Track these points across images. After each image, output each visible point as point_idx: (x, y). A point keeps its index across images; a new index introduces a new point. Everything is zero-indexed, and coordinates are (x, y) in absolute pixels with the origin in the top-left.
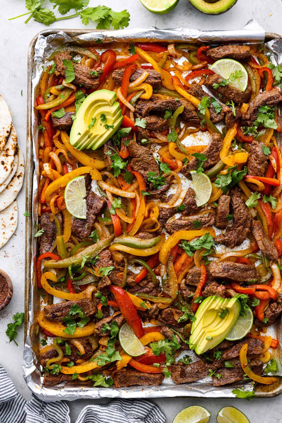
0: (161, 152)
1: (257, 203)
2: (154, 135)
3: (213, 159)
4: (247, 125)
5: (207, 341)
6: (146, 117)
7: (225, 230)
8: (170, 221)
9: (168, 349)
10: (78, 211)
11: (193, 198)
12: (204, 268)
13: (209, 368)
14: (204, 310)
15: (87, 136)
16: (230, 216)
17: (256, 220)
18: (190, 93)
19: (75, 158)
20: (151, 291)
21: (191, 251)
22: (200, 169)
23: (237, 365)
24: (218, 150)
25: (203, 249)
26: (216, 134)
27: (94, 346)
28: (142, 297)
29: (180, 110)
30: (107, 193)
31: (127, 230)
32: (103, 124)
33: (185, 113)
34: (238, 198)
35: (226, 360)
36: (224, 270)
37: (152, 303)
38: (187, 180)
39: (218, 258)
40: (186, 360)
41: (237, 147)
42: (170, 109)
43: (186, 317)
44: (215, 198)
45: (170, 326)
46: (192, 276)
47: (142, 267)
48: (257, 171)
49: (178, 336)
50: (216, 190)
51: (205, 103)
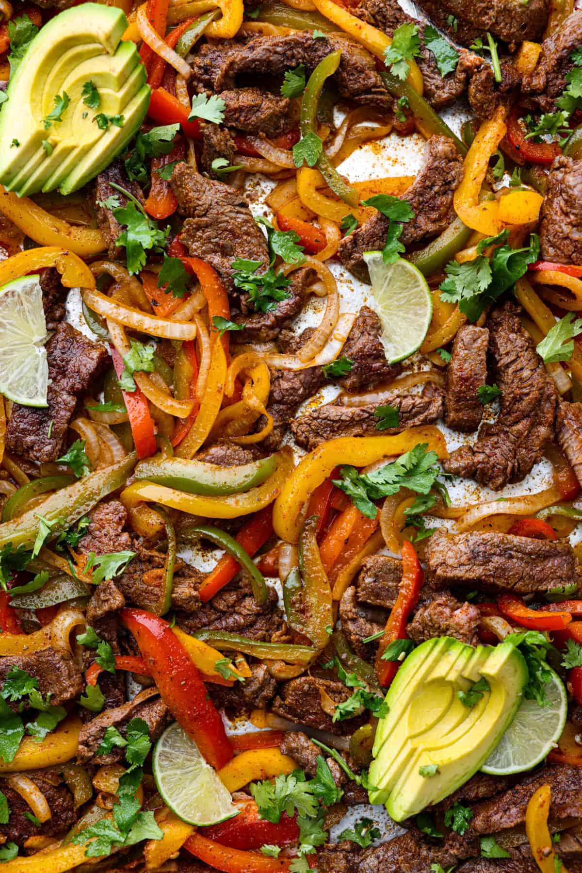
0: (277, 202)
1: (572, 349)
2: (252, 146)
3: (434, 215)
4: (538, 111)
5: (421, 780)
6: (225, 92)
7: (475, 436)
8: (306, 410)
9: (303, 801)
10: (22, 382)
11: (376, 336)
12: (412, 551)
13: (433, 861)
14: (414, 683)
15: (41, 152)
16: (490, 389)
17: (571, 401)
18: (360, 17)
19: (12, 223)
20: (252, 625)
21: (371, 499)
22: (395, 245)
23: (518, 848)
24: (449, 187)
25: (406, 494)
26: (442, 139)
27: (80, 796)
28: (221, 645)
29: (327, 67)
30: (110, 325)
31: (172, 439)
32: (92, 114)
33: (345, 74)
34: (512, 336)
35: (484, 836)
36: (473, 557)
37: (253, 661)
38: (356, 284)
39: (456, 519)
40: (364, 831)
41: (507, 180)
42: (298, 64)
43: (357, 705)
44: (443, 335)
45: (311, 732)
46: (376, 576)
47: (224, 552)
48: (571, 248)
49: (336, 761)
50: (444, 311)
51: (406, 44)
